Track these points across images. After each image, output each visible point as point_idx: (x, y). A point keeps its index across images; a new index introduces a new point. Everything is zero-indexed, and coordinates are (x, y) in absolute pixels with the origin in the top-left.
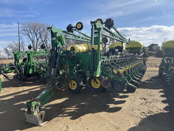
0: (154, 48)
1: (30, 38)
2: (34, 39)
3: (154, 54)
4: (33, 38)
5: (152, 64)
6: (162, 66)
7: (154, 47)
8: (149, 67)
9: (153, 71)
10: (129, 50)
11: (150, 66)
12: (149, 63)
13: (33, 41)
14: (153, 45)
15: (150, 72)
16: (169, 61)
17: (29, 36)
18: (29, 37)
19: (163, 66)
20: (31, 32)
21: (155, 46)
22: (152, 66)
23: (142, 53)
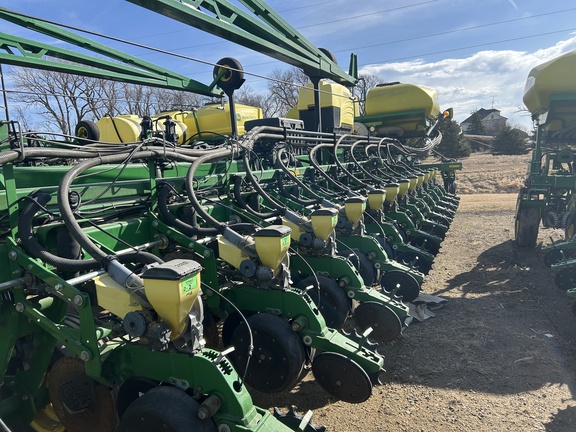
0: (487, 122)
1: (52, 112)
2: (65, 115)
3: (485, 142)
4: (65, 111)
5: (481, 178)
6: (533, 193)
7: (486, 118)
8: (471, 192)
9: (489, 213)
10: (376, 127)
11: (476, 187)
12: (469, 176)
13: (63, 121)
14: (483, 113)
15: (476, 221)
16: (565, 166)
17: (47, 105)
18: (50, 109)
19: (538, 193)
20: (53, 92)
21: (489, 118)
22: (482, 187)
23: (434, 134)
